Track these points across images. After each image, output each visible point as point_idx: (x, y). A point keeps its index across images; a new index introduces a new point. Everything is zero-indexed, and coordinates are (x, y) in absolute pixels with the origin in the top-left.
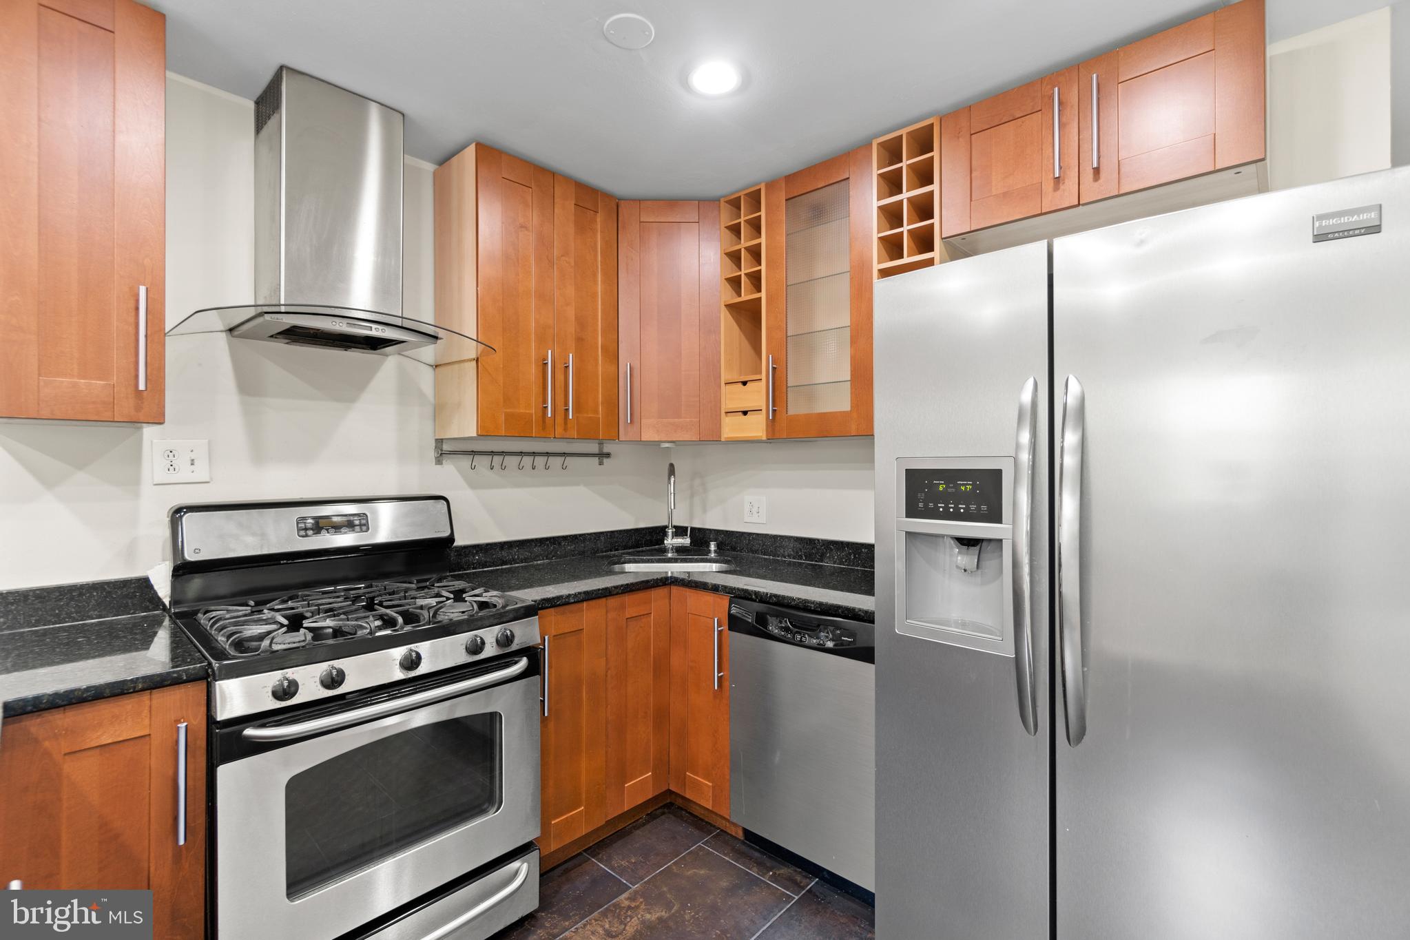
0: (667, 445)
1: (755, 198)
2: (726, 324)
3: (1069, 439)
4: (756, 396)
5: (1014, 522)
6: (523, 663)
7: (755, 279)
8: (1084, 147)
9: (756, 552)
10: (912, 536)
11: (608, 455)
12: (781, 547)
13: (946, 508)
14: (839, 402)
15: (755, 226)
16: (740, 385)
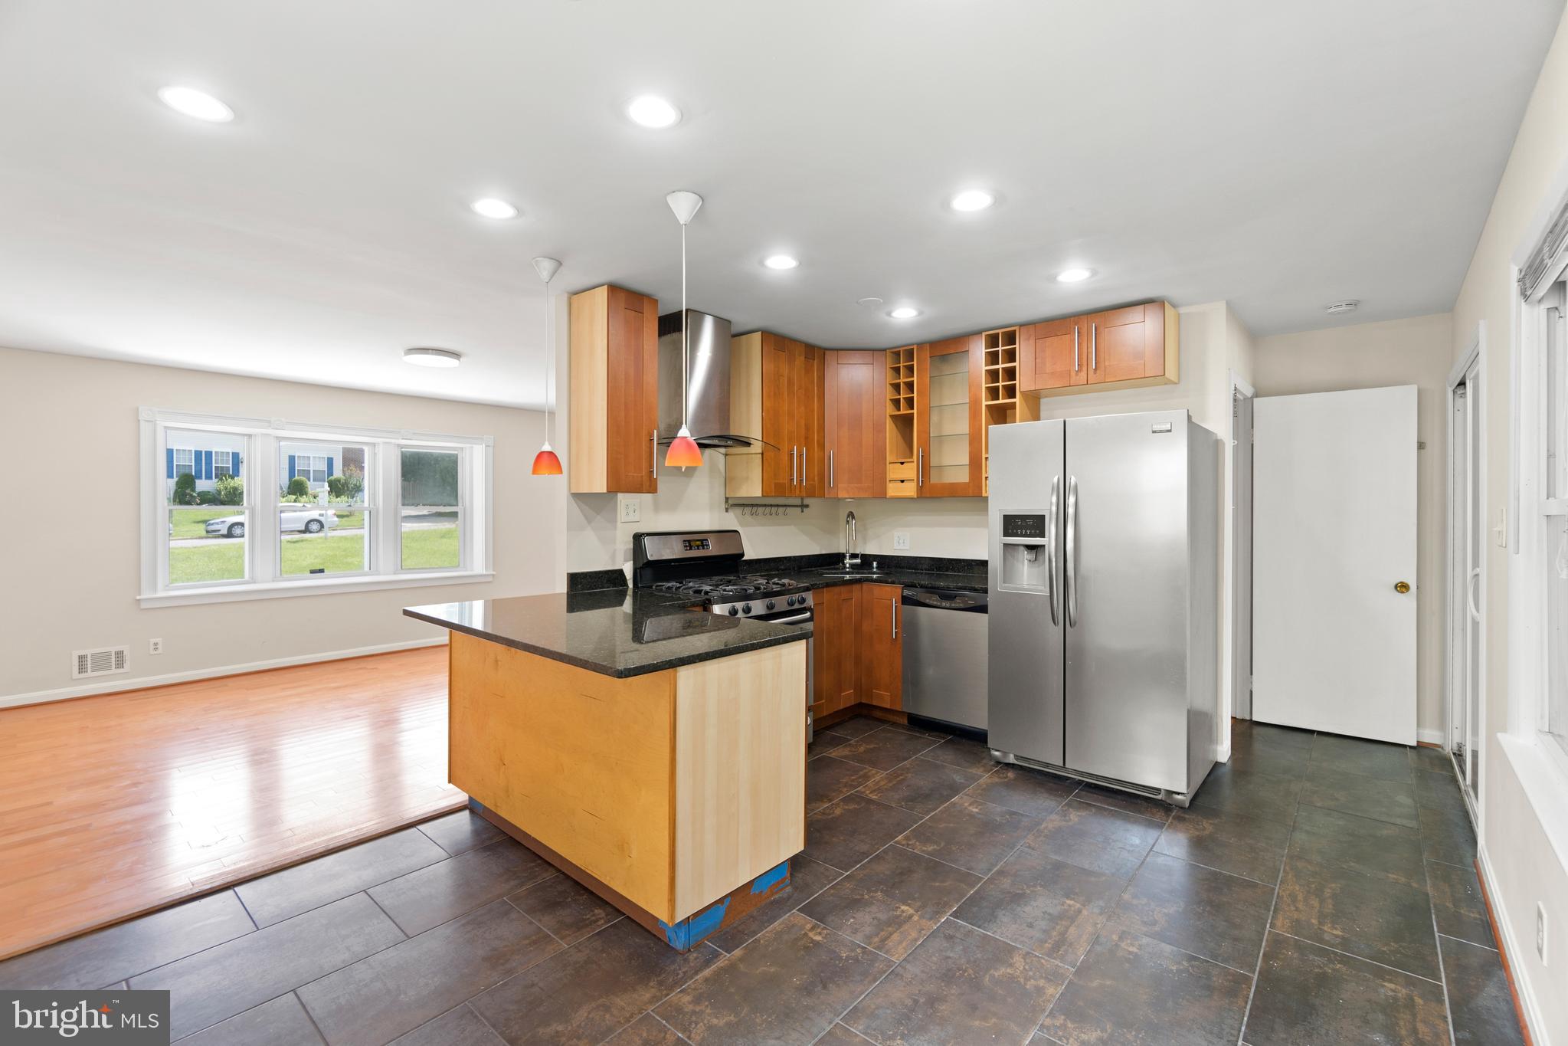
0: (849, 500)
1: (910, 354)
2: (890, 429)
3: (1071, 500)
4: (910, 470)
5: (1049, 537)
6: (808, 614)
7: (910, 402)
8: (1089, 356)
9: (903, 568)
10: (1006, 545)
11: (807, 506)
12: (921, 564)
13: (1021, 532)
14: (963, 477)
15: (910, 369)
16: (899, 464)
